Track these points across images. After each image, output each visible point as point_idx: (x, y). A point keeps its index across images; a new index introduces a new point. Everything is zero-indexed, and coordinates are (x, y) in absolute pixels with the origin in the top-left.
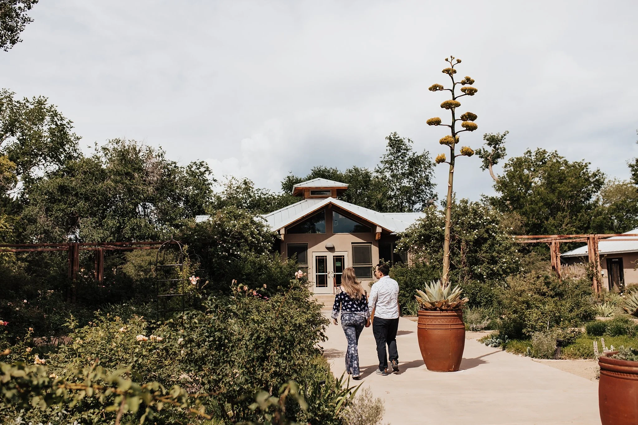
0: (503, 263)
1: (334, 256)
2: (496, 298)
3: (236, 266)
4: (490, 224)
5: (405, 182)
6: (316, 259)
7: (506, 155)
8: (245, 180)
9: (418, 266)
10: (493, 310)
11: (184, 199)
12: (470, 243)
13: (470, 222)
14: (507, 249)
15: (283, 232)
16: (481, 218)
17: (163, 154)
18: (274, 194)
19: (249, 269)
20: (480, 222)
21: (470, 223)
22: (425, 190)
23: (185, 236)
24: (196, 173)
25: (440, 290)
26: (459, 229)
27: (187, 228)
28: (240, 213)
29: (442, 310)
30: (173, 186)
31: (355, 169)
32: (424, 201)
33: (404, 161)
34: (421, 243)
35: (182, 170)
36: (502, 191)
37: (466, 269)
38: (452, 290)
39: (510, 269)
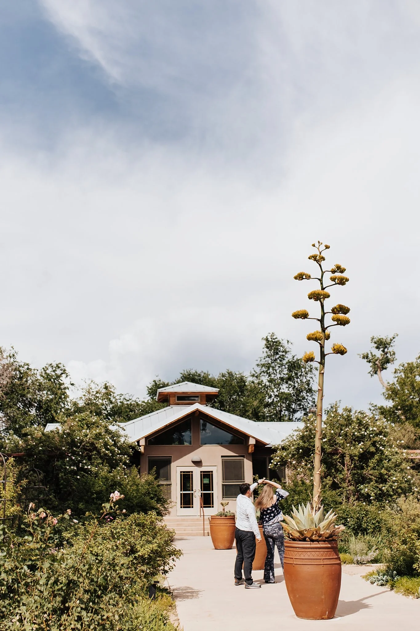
0: (394, 482)
1: (201, 472)
2: (385, 524)
3: (86, 483)
4: (377, 436)
5: (285, 388)
6: (181, 475)
7: (396, 359)
8: (106, 384)
9: (296, 485)
10: (382, 539)
11: (36, 405)
12: (355, 458)
13: (354, 433)
14: (397, 465)
15: (142, 443)
16: (367, 429)
17: (15, 355)
18: (138, 400)
19: (100, 486)
20: (366, 434)
21: (354, 435)
22: (306, 397)
23: (29, 447)
24: (52, 376)
25: (309, 515)
26: (342, 441)
27: (32, 438)
28: (94, 421)
29: (312, 541)
30: (24, 390)
31: (229, 373)
32: (306, 409)
33: (282, 365)
34: (300, 457)
35: (35, 372)
36: (393, 399)
37: (352, 488)
38: (325, 515)
39: (402, 489)
